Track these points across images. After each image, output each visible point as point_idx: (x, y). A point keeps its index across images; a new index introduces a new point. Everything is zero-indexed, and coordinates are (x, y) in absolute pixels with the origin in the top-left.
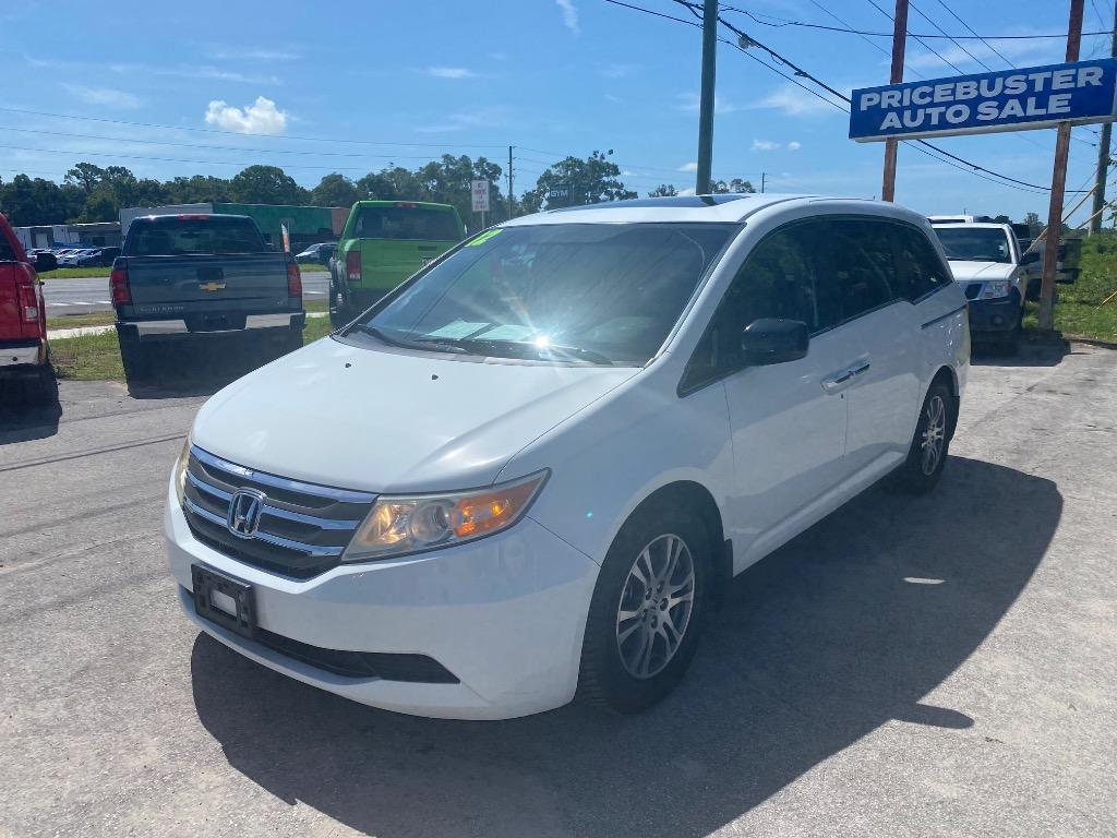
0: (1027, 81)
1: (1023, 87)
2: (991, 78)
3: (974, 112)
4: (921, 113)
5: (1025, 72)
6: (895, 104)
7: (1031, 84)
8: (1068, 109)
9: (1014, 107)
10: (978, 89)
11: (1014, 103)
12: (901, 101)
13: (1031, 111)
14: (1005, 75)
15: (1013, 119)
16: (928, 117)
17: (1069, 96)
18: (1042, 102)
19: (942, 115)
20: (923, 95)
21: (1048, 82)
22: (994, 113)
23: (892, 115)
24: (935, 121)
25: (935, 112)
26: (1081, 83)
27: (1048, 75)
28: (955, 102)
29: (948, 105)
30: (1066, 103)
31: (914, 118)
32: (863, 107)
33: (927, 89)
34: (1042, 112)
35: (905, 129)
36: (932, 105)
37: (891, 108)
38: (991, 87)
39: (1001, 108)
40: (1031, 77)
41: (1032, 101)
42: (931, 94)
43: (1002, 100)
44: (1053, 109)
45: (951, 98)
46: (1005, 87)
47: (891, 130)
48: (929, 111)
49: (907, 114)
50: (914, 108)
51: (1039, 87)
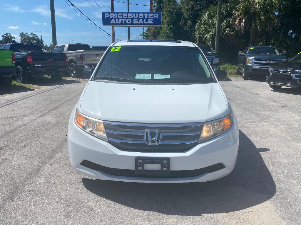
0: (143, 15)
1: (143, 17)
2: (136, 13)
3: (132, 21)
4: (120, 20)
6: (114, 17)
7: (144, 16)
8: (152, 23)
9: (141, 21)
10: (133, 16)
11: (141, 20)
12: (115, 16)
13: (145, 23)
14: (139, 13)
15: (141, 24)
16: (122, 21)
17: (152, 20)
18: (147, 21)
19: (125, 21)
20: (120, 16)
21: (148, 16)
22: (137, 22)
23: (113, 20)
24: (124, 23)
25: (124, 20)
26: (154, 17)
27: (148, 14)
28: (128, 18)
29: (126, 19)
30: (152, 21)
31: (119, 21)
32: (106, 17)
33: (121, 14)
34: (147, 23)
35: (117, 24)
36: (122, 18)
37: (112, 18)
38: (136, 16)
39: (138, 21)
40: (144, 14)
41: (145, 20)
42: (122, 16)
43: (138, 19)
44: (149, 23)
45: (127, 17)
46: (139, 16)
47: (113, 24)
48: (122, 20)
49: (117, 20)
51: (146, 17)
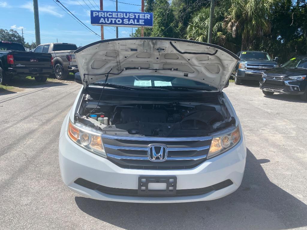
1: (133, 17)
2: (126, 13)
3: (123, 21)
4: (110, 19)
5: (134, 13)
6: (103, 16)
7: (135, 16)
8: (143, 24)
9: (131, 21)
10: (123, 15)
13: (136, 23)
14: (130, 13)
15: (131, 24)
17: (143, 20)
18: (138, 21)
19: (115, 21)
20: (110, 15)
21: (139, 16)
22: (128, 22)
23: (102, 19)
24: (113, 22)
26: (146, 18)
27: (139, 14)
28: (118, 18)
29: (116, 18)
30: (143, 22)
31: (108, 21)
32: (94, 15)
33: (111, 13)
34: (138, 23)
35: (106, 23)
37: (101, 17)
38: (126, 15)
41: (136, 20)
42: (112, 15)
43: (129, 19)
44: (140, 23)
46: (129, 16)
47: (102, 23)
48: (112, 19)
49: (106, 19)
50: (108, 18)
51: (137, 17)
